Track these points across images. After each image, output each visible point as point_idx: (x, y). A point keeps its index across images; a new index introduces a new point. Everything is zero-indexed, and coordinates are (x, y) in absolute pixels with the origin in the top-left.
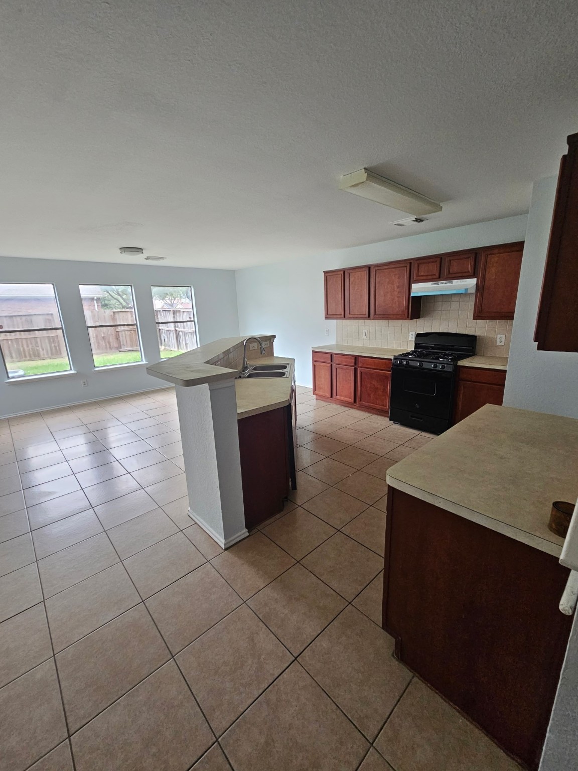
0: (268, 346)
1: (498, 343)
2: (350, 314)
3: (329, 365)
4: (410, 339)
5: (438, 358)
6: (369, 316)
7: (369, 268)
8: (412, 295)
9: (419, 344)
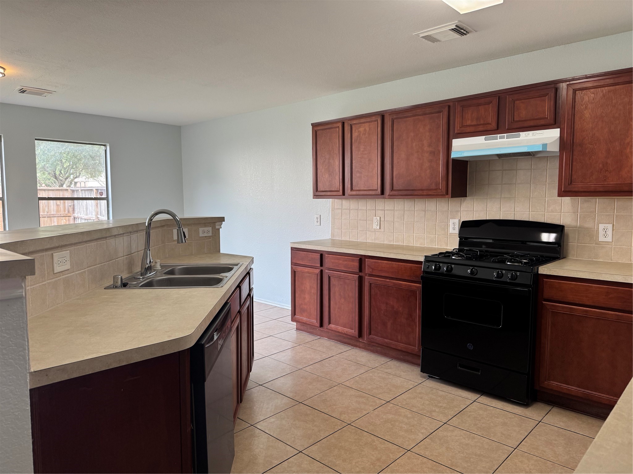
0: (210, 234)
1: (601, 239)
2: (352, 189)
3: (318, 271)
4: (451, 230)
5: (503, 262)
6: (383, 193)
7: (382, 115)
8: (454, 155)
9: (466, 238)
